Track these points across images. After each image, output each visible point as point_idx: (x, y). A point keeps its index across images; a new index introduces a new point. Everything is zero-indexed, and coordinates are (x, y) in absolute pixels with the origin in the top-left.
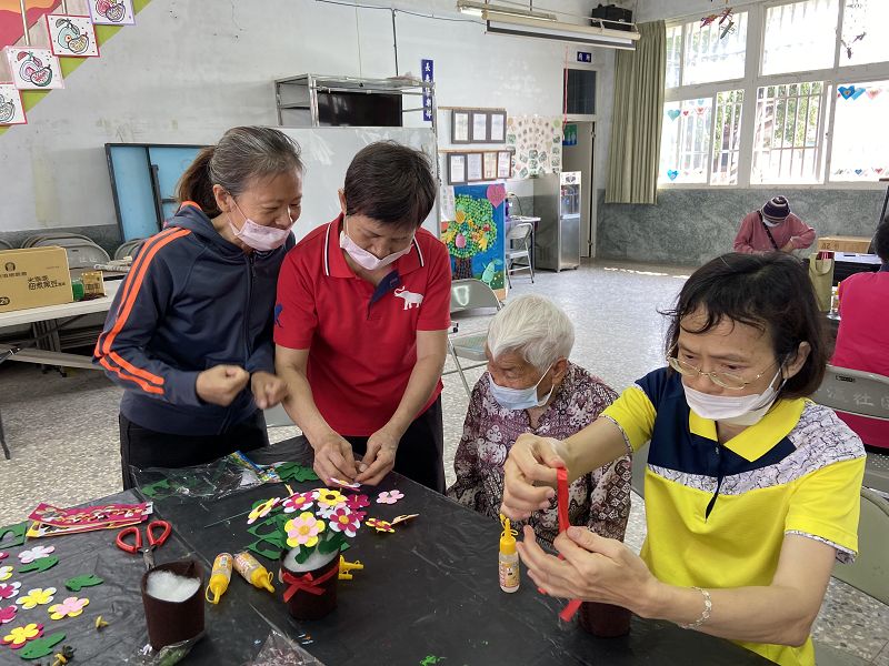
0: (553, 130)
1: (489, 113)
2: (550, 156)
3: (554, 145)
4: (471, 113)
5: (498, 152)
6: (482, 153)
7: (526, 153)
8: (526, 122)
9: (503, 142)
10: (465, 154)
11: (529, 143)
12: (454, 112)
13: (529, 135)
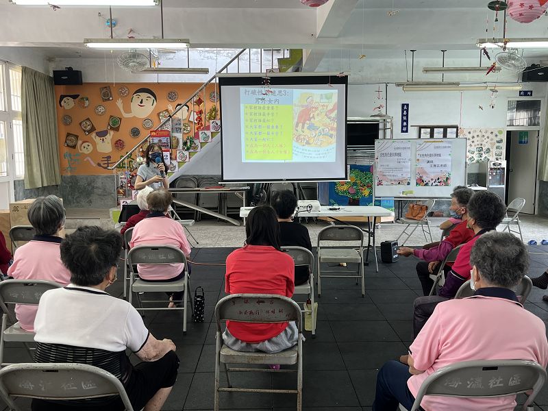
0: (496, 136)
1: (445, 128)
2: (494, 151)
3: (498, 144)
4: (432, 128)
7: (473, 149)
8: (475, 131)
11: (476, 143)
12: (421, 128)
13: (476, 139)
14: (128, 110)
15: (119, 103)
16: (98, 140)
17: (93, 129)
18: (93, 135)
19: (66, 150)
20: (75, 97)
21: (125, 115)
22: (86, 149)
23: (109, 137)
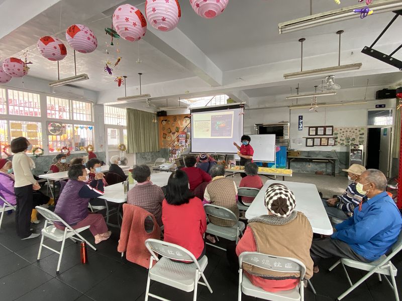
0: (359, 131)
1: (325, 127)
2: (358, 139)
3: (361, 136)
4: (317, 128)
5: (328, 138)
6: (321, 138)
7: (344, 138)
8: (345, 129)
9: (332, 135)
10: (313, 138)
11: (345, 135)
12: (310, 127)
13: (345, 133)
14: (182, 125)
15: (179, 122)
16: (172, 135)
17: (171, 132)
18: (171, 133)
19: (163, 139)
20: (166, 120)
21: (181, 126)
22: (169, 139)
23: (176, 134)
